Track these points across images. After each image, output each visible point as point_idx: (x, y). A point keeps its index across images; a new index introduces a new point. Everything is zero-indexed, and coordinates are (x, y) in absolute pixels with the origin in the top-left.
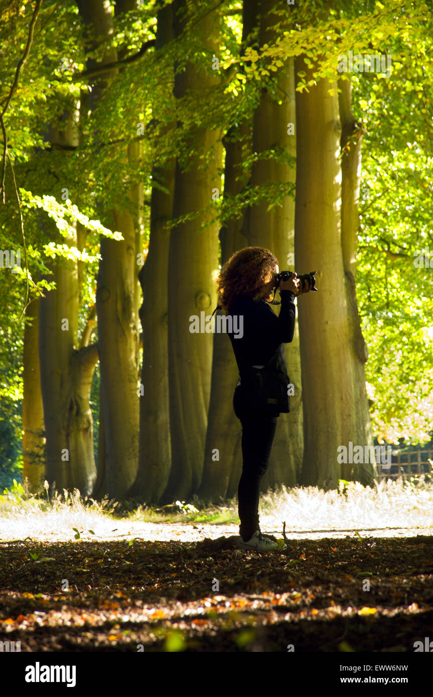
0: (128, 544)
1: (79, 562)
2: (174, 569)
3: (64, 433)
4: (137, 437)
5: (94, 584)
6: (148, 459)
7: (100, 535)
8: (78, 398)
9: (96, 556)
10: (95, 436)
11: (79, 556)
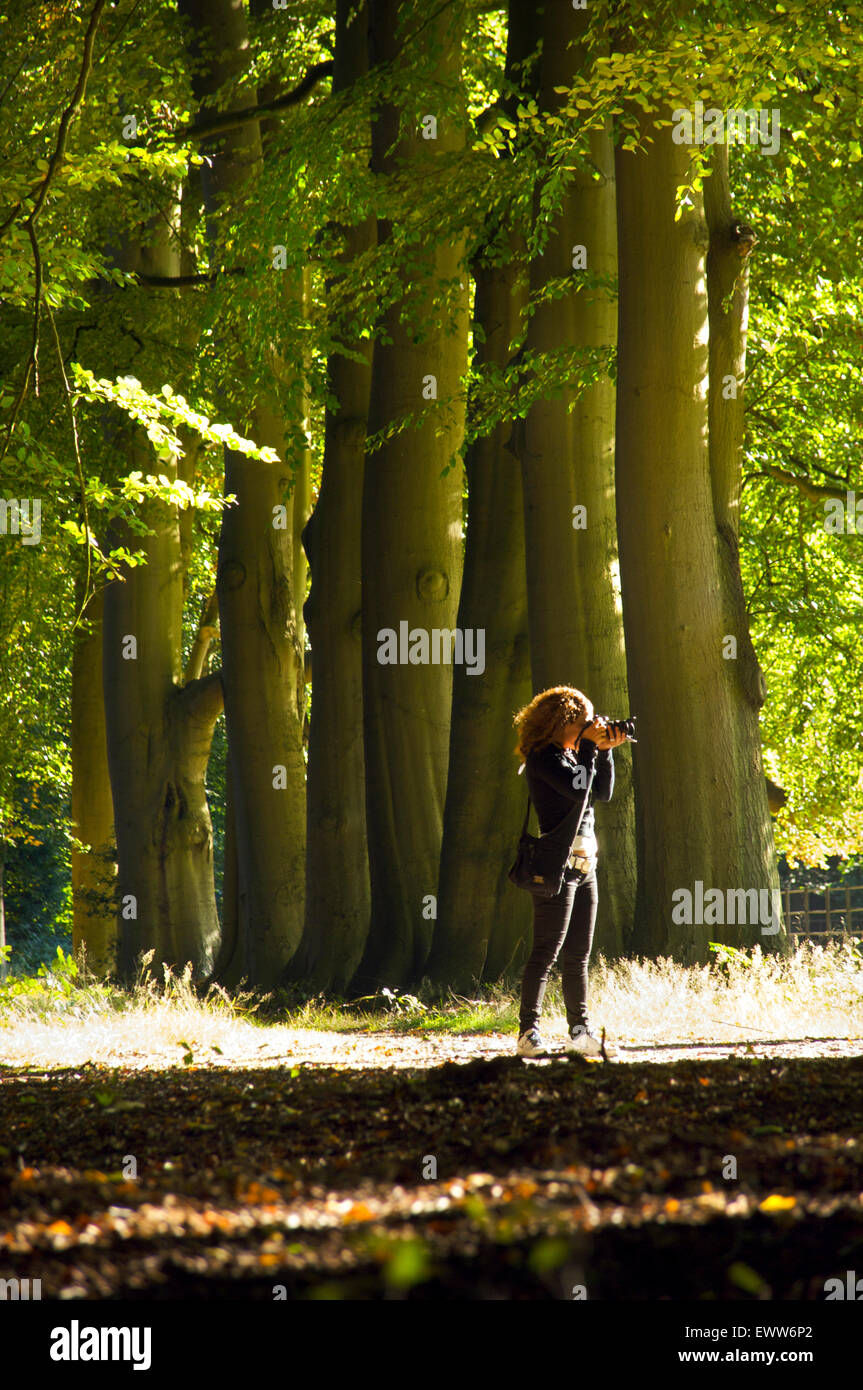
0: (289, 1073)
1: (192, 1110)
2: (382, 1124)
3: (154, 852)
4: (303, 860)
5: (224, 1154)
6: (325, 903)
7: (233, 1058)
8: (181, 783)
9: (226, 1099)
10: (216, 858)
11: (192, 1098)
